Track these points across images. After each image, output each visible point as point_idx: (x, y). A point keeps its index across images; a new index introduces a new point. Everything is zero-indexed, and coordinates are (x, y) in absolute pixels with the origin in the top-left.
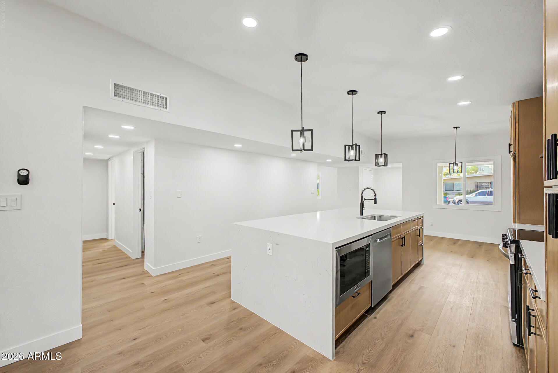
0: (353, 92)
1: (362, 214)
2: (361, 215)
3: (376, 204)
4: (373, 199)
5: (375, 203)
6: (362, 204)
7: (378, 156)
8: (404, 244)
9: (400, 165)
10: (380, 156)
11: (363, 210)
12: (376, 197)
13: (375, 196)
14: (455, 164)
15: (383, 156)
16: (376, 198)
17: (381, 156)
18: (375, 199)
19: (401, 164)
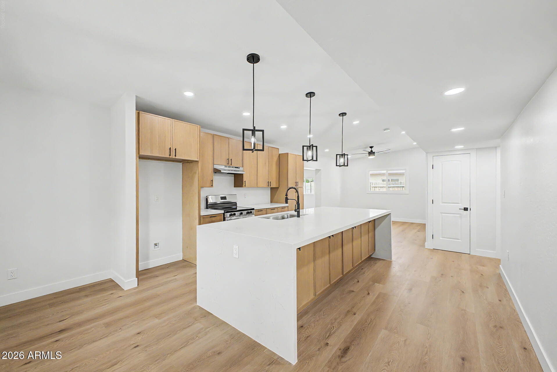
0: (311, 94)
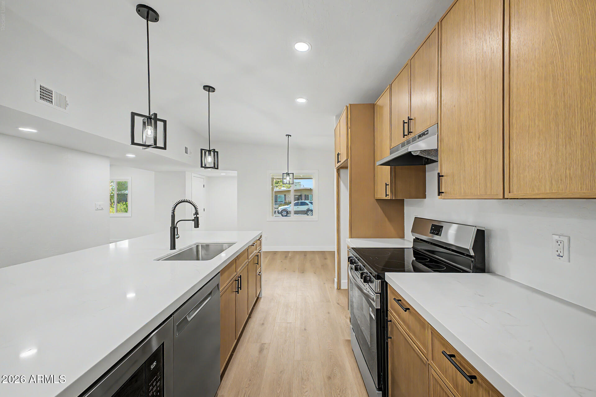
1: (173, 247)
2: (171, 249)
3: (198, 227)
4: (193, 220)
5: (197, 225)
6: (174, 229)
7: (205, 153)
8: (239, 287)
9: (234, 173)
10: (207, 153)
11: (176, 240)
12: (198, 216)
13: (197, 213)
14: (288, 174)
15: (212, 153)
16: (198, 218)
17: (210, 154)
18: (196, 218)
19: (237, 172)
